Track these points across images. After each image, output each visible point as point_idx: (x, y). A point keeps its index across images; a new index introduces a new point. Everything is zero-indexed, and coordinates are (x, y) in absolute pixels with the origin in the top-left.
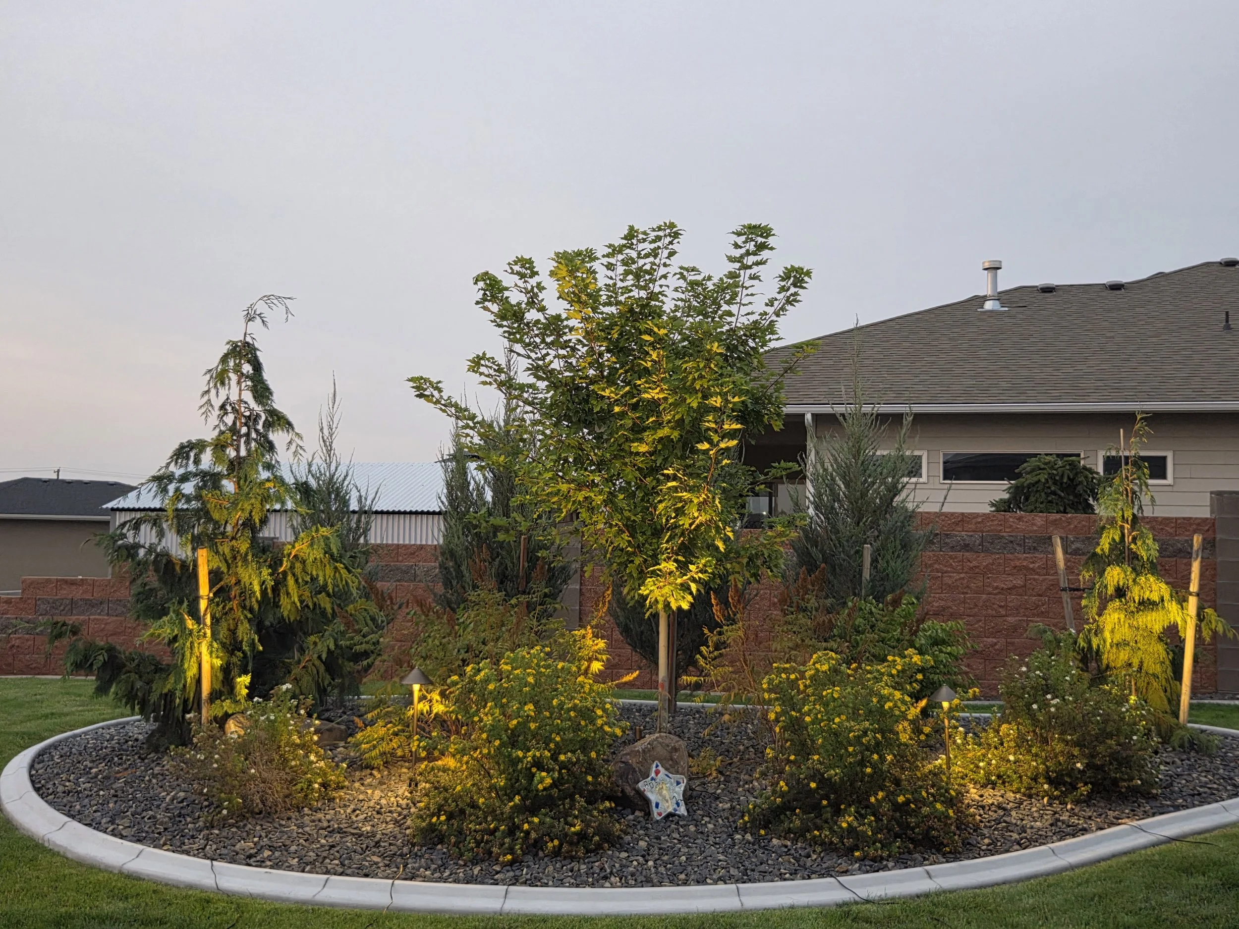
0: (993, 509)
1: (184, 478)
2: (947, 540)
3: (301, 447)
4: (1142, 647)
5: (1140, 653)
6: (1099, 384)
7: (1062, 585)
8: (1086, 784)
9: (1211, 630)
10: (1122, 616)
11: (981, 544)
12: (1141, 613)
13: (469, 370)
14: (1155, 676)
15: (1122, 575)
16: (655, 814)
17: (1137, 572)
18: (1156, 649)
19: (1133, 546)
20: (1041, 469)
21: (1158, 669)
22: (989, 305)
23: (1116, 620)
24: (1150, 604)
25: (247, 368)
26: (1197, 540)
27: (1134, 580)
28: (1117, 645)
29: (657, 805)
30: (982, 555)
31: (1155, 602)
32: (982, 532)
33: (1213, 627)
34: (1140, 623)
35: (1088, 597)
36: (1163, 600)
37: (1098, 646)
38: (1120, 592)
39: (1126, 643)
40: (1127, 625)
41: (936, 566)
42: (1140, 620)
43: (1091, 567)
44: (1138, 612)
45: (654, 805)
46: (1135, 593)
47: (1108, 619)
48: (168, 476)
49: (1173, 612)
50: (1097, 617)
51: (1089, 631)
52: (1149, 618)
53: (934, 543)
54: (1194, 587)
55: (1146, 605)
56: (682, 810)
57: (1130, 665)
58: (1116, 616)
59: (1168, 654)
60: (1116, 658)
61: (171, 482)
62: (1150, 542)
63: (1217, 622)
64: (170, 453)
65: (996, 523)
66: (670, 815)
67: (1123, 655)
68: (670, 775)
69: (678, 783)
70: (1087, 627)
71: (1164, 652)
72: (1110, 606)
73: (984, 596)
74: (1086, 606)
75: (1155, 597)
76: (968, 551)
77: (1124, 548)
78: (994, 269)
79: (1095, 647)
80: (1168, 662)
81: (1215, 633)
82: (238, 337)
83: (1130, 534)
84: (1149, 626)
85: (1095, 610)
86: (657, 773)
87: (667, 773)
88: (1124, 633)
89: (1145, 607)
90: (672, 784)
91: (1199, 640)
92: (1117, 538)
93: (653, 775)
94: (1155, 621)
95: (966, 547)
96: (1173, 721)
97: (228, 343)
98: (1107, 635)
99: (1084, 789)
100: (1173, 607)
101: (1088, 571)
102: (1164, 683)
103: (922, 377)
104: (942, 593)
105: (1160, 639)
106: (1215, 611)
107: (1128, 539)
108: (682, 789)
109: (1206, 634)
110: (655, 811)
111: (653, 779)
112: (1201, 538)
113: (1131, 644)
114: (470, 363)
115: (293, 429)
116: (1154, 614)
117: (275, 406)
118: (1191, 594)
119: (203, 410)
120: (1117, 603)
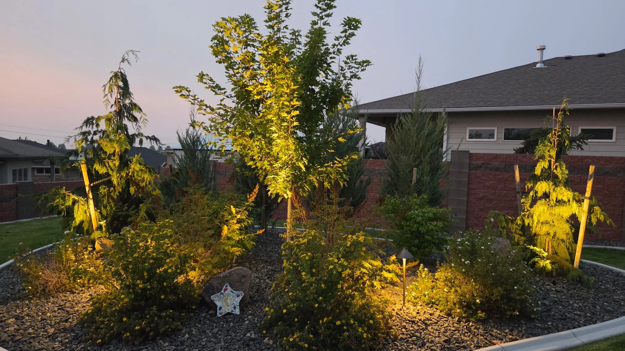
0: (515, 152)
1: (95, 133)
2: (488, 166)
3: (146, 120)
4: (556, 225)
5: (555, 228)
6: (582, 96)
7: (517, 190)
8: (482, 312)
9: (597, 218)
10: (546, 208)
11: (505, 168)
12: (557, 207)
13: (199, 81)
14: (563, 241)
15: (547, 186)
16: (218, 313)
17: (556, 185)
18: (564, 227)
19: (555, 171)
20: (539, 134)
21: (564, 237)
22: (538, 66)
23: (542, 210)
24: (563, 202)
25: (121, 84)
26: (592, 169)
27: (554, 190)
28: (542, 223)
29: (220, 308)
30: (505, 173)
31: (565, 201)
32: (505, 162)
33: (598, 217)
34: (556, 212)
35: (525, 198)
36: (569, 201)
37: (529, 224)
38: (546, 196)
39: (547, 222)
40: (548, 213)
41: (483, 178)
42: (556, 211)
43: (532, 181)
44: (555, 206)
45: (218, 308)
46: (553, 196)
47: (537, 210)
48: (88, 132)
49: (574, 208)
50: (529, 209)
51: (524, 215)
52: (561, 210)
53: (482, 167)
54: (588, 194)
55: (559, 202)
56: (237, 311)
57: (549, 234)
58: (542, 208)
59: (571, 229)
60: (541, 230)
61: (89, 135)
62: (564, 168)
63: (601, 214)
64: (83, 121)
65: (512, 158)
66: (229, 314)
67: (545, 229)
68: (234, 291)
69: (238, 296)
70: (523, 213)
71: (569, 229)
72: (539, 202)
73: (505, 192)
74: (523, 203)
75: (565, 199)
76: (498, 171)
77: (551, 172)
78: (542, 49)
79: (526, 224)
80: (571, 234)
81: (599, 220)
82: (116, 70)
83: (554, 164)
84: (561, 214)
85: (528, 205)
86: (225, 290)
87: (232, 290)
88: (546, 217)
89: (559, 203)
90: (234, 297)
91: (589, 223)
92: (546, 167)
93: (222, 291)
94: (566, 211)
95: (497, 169)
96: (570, 266)
97: (111, 72)
98: (535, 218)
99: (481, 314)
100: (574, 205)
101: (530, 183)
102: (568, 245)
103: (498, 96)
104: (484, 189)
105: (567, 221)
106: (600, 208)
107: (553, 167)
108: (240, 299)
109: (594, 220)
110: (218, 311)
111: (222, 294)
112: (594, 167)
113: (550, 223)
114: (198, 78)
115: (142, 111)
116: (564, 207)
117: (134, 101)
118: (586, 198)
119: (105, 103)
120: (543, 201)
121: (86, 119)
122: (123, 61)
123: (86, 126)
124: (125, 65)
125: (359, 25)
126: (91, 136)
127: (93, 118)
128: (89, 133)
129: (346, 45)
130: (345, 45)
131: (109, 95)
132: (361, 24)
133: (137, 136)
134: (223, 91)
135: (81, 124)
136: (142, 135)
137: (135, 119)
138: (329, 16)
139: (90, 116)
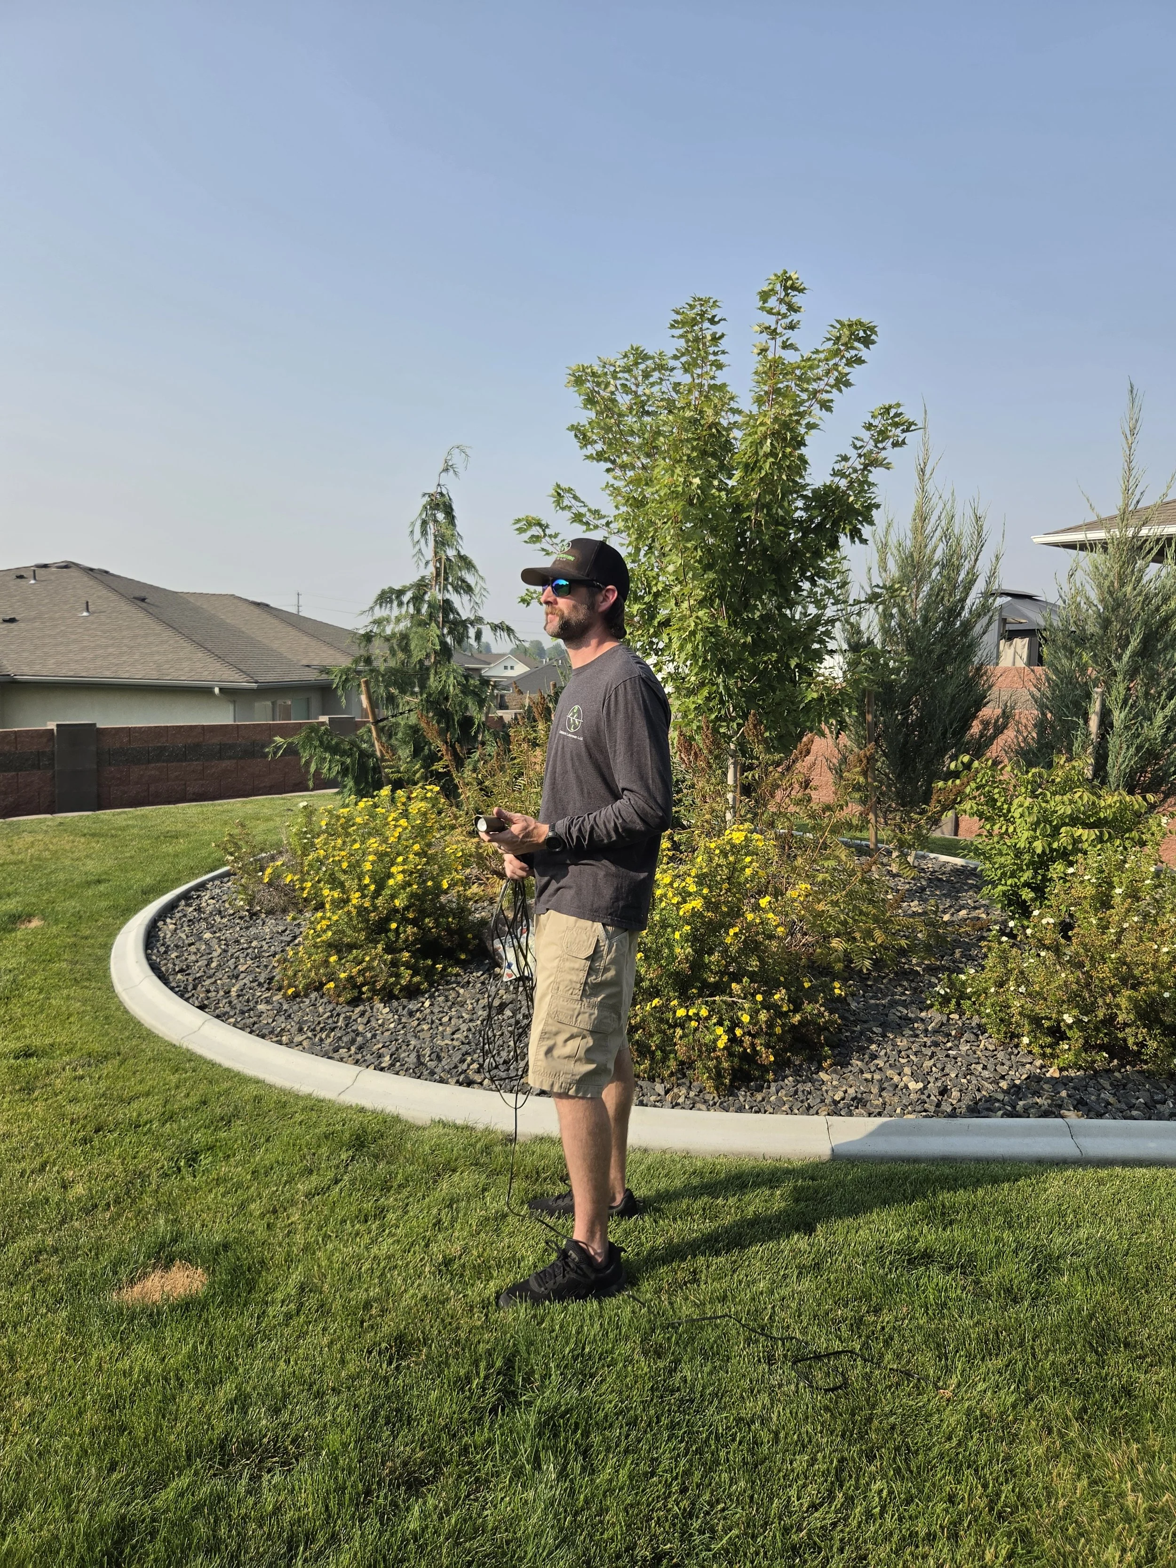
16: (505, 974)
25: (441, 518)
45: (506, 964)
82: (433, 489)
114: (554, 498)
121: (379, 592)
122: (446, 470)
123: (381, 606)
124: (446, 478)
125: (873, 337)
126: (392, 626)
127: (392, 591)
128: (388, 620)
129: (843, 388)
130: (840, 391)
131: (423, 541)
132: (875, 333)
133: (472, 623)
134: (604, 521)
135: (371, 604)
136: (479, 620)
137: (469, 589)
138: (791, 327)
139: (386, 588)
